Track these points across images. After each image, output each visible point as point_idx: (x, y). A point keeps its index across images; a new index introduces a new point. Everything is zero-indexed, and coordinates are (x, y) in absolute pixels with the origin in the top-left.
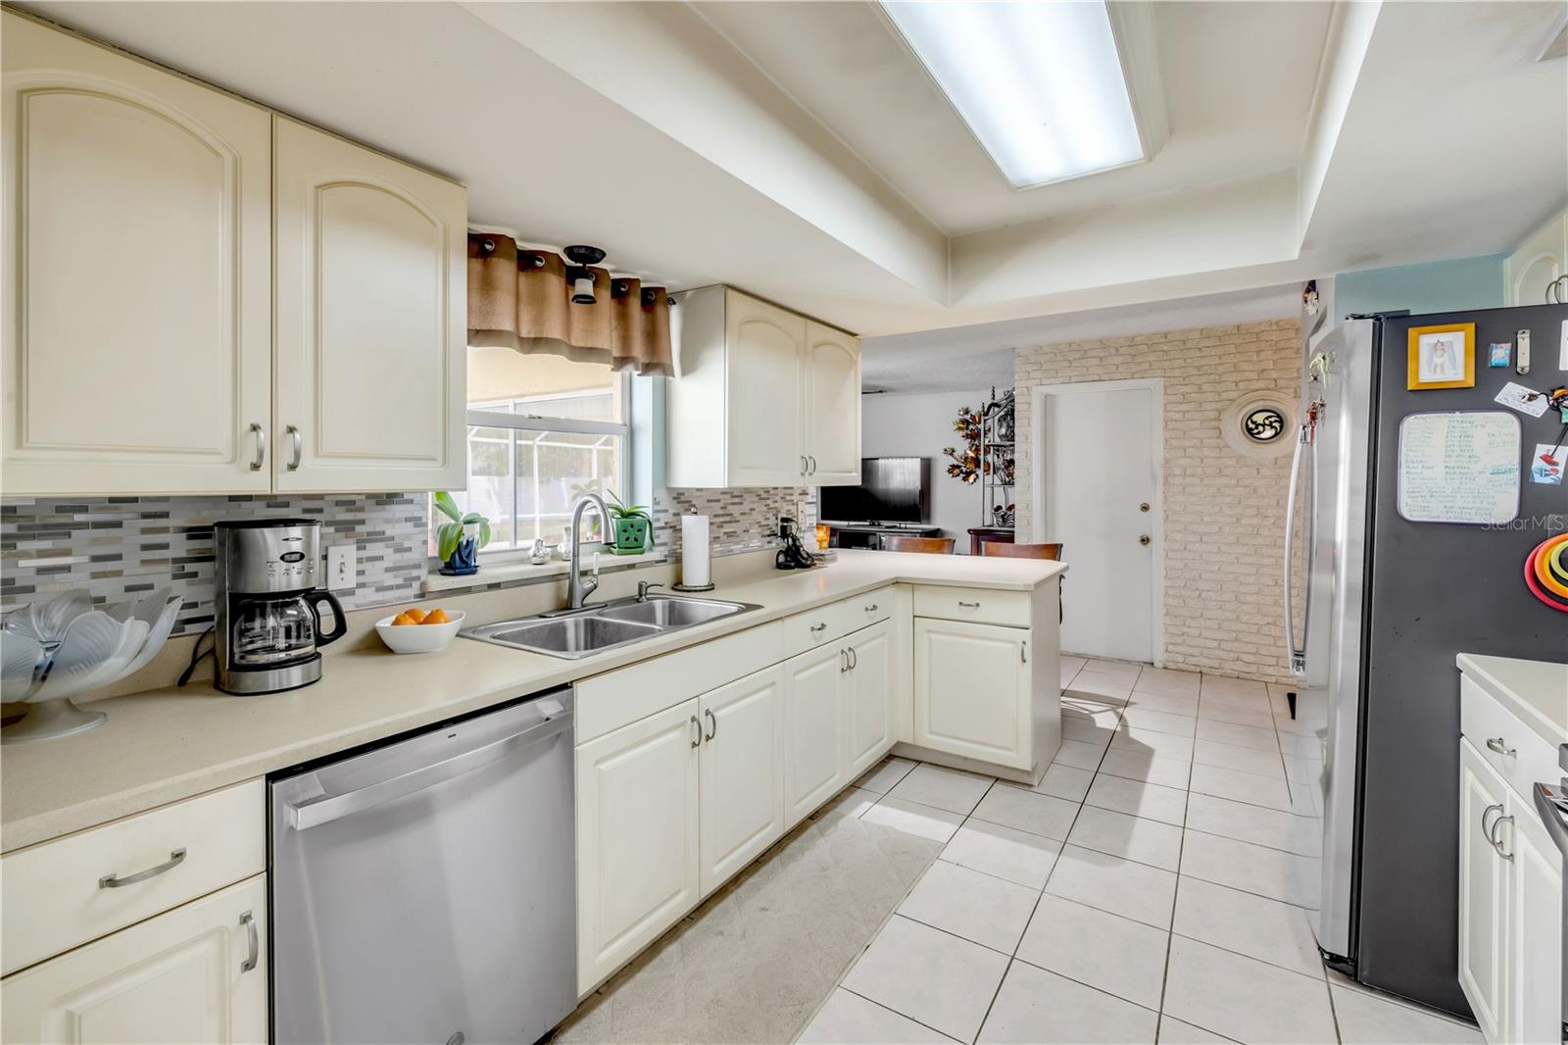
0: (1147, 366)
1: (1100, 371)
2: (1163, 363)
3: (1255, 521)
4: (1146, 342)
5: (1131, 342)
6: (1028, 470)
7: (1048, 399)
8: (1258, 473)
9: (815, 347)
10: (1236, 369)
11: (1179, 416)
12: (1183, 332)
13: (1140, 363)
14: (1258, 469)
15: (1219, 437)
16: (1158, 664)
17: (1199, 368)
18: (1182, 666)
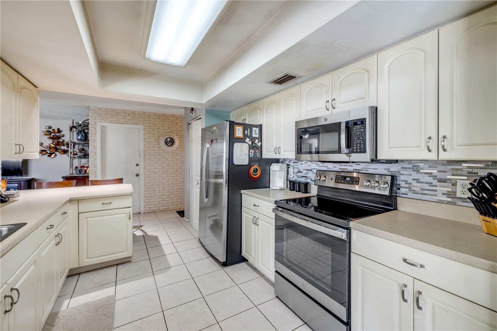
0: (138, 121)
1: (123, 121)
2: (144, 121)
3: (167, 167)
4: (138, 114)
5: (134, 113)
6: (95, 152)
7: (103, 127)
8: (168, 155)
9: (21, 89)
10: (163, 126)
11: (148, 137)
12: (149, 113)
13: (136, 120)
14: (168, 154)
15: (159, 144)
16: (142, 212)
17: (153, 124)
18: (149, 211)
